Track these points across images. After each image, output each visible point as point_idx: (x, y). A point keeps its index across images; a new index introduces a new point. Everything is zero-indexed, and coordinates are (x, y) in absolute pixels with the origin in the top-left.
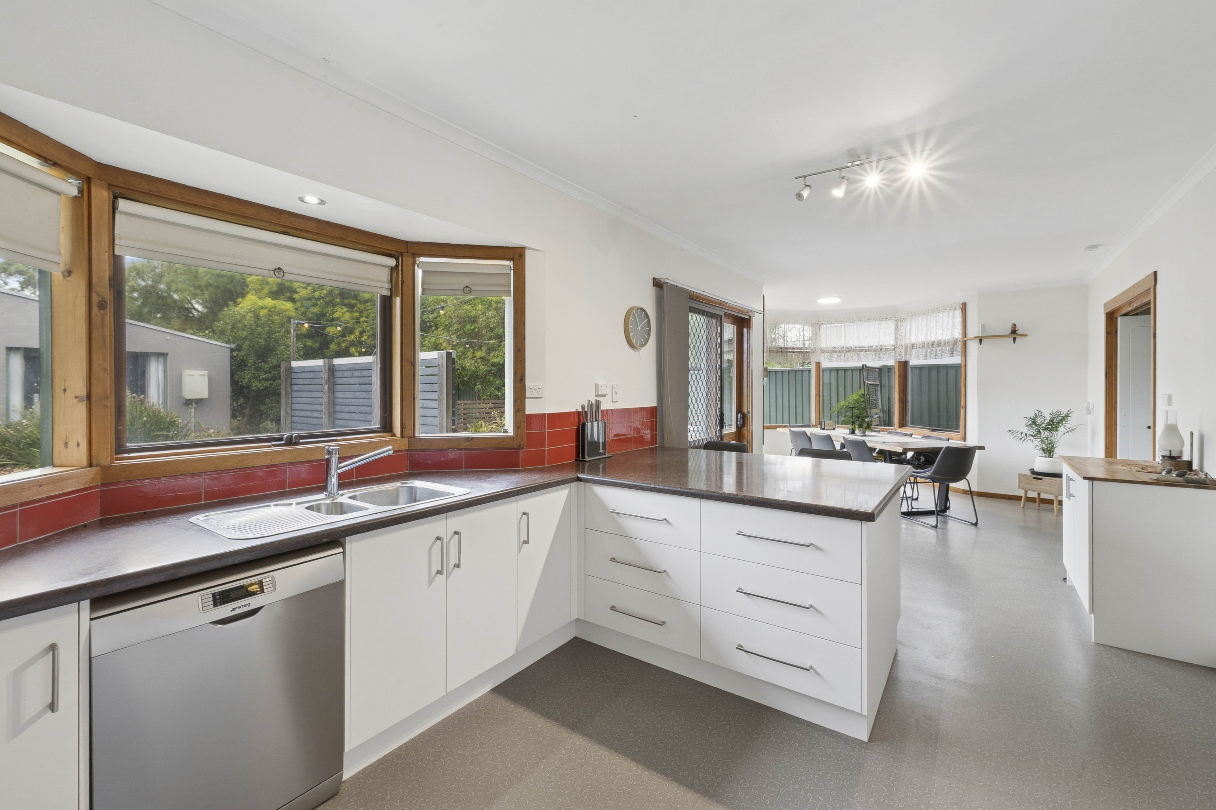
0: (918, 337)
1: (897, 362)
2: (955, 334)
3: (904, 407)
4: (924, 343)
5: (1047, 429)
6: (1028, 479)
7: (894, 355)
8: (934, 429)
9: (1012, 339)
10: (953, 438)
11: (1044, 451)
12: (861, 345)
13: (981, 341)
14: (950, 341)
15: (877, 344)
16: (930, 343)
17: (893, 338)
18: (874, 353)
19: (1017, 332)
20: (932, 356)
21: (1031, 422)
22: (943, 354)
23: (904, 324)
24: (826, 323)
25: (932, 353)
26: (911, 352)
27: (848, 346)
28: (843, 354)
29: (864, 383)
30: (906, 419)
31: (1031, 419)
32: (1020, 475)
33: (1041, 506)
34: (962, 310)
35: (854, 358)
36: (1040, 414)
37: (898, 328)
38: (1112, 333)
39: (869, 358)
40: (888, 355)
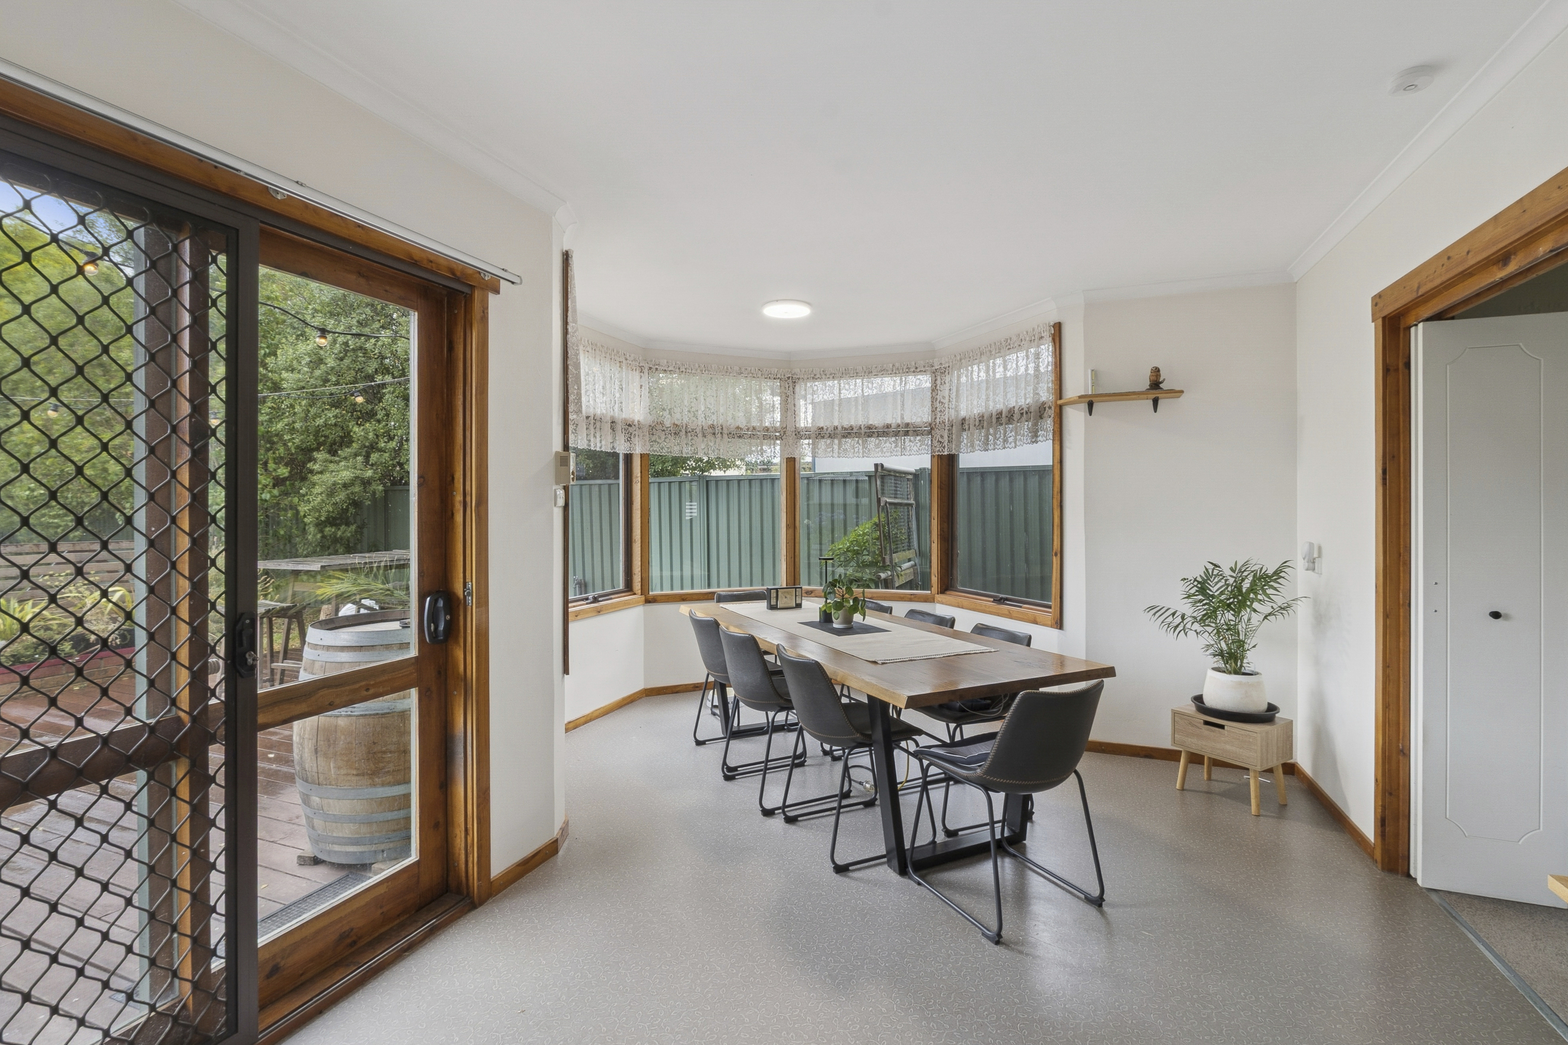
0: (972, 404)
1: (936, 457)
2: (1042, 394)
3: (948, 549)
4: (983, 417)
5: (1229, 605)
6: (1190, 724)
7: (930, 443)
8: (1001, 598)
9: (1151, 402)
10: (1038, 620)
11: (1223, 657)
12: (871, 423)
13: (1091, 405)
14: (1032, 410)
15: (899, 421)
16: (994, 414)
17: (927, 409)
18: (893, 439)
19: (1161, 385)
20: (998, 442)
21: (1195, 588)
22: (1018, 437)
23: (947, 379)
24: (806, 376)
25: (998, 436)
26: (959, 436)
27: (846, 424)
28: (836, 441)
29: (879, 500)
30: (952, 574)
31: (1196, 583)
32: (1175, 713)
33: (1213, 777)
34: (1054, 340)
35: (856, 450)
36: (1216, 572)
37: (938, 388)
38: (1397, 370)
39: (885, 450)
40: (918, 444)
